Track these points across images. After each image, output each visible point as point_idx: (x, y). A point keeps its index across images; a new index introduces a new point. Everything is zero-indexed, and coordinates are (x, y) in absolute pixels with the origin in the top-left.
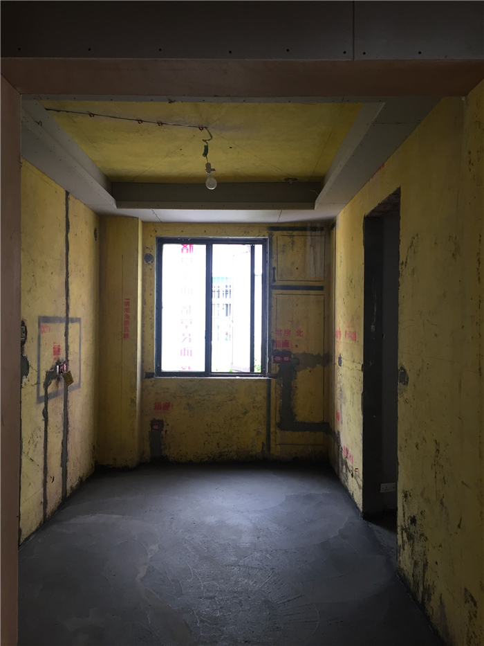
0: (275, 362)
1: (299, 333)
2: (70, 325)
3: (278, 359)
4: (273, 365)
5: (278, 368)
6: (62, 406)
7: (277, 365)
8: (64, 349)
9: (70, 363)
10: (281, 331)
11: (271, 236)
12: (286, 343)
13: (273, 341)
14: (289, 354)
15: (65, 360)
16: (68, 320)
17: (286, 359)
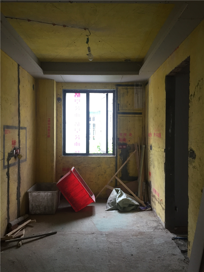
0: (119, 148)
2: (21, 130)
3: (121, 147)
4: (118, 150)
6: (17, 170)
7: (120, 150)
8: (18, 142)
9: (21, 149)
10: (122, 134)
11: (117, 89)
12: (124, 140)
13: (118, 139)
14: (126, 144)
15: (18, 147)
16: (19, 128)
17: (124, 147)
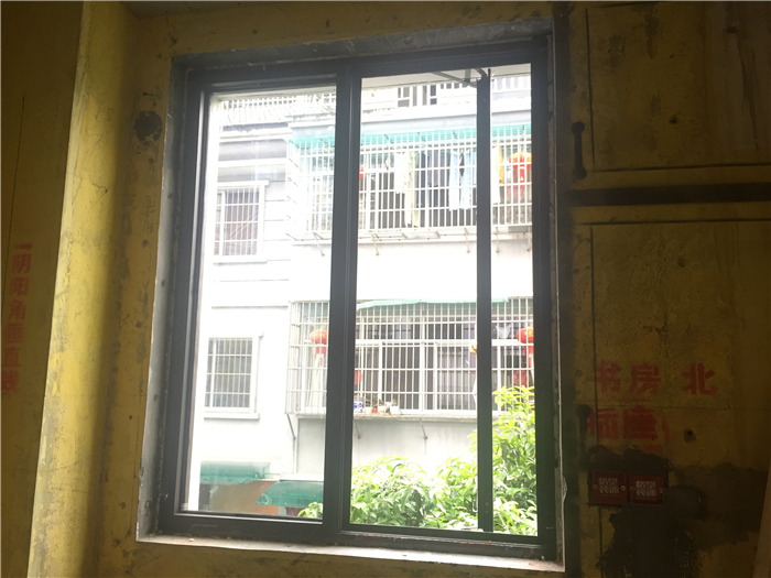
0: (597, 500)
1: (697, 377)
3: (609, 486)
4: (589, 515)
5: (609, 530)
7: (607, 513)
10: (616, 368)
12: (641, 422)
13: (585, 411)
14: (655, 467)
17: (645, 488)
